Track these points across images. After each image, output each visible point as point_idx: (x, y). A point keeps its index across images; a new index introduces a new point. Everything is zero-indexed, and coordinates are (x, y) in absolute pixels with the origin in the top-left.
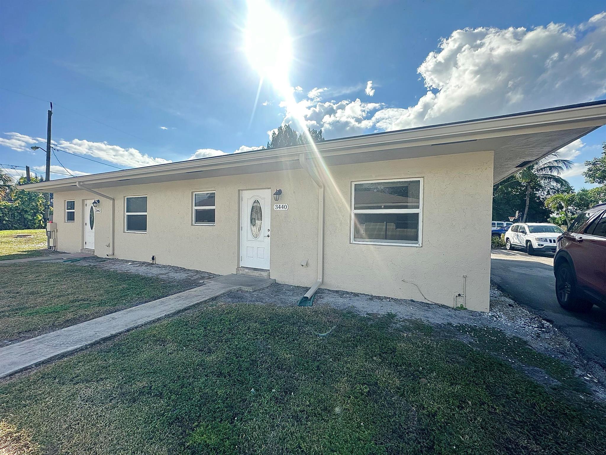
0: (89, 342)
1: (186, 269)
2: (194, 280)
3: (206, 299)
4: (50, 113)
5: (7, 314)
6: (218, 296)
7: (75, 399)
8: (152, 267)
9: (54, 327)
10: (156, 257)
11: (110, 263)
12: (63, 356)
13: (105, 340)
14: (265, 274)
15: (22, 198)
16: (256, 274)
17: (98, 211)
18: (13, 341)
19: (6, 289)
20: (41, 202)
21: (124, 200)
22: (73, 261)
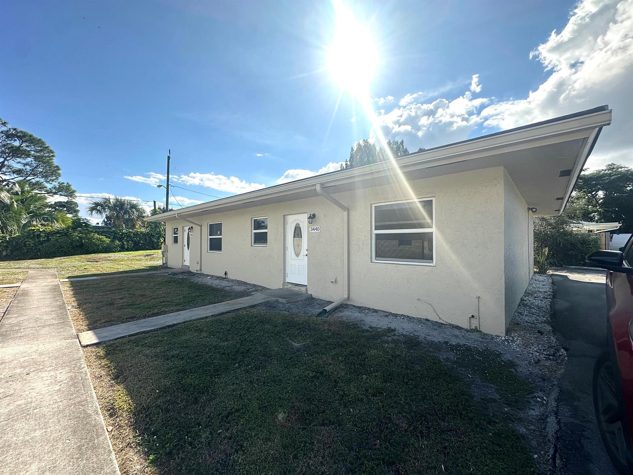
0: (159, 327)
1: (247, 283)
2: (249, 292)
3: (246, 306)
4: (169, 158)
5: (125, 307)
6: (256, 305)
7: (139, 354)
8: (224, 281)
9: (145, 317)
10: (228, 272)
11: (197, 277)
12: (144, 332)
13: (169, 326)
14: (303, 289)
15: (151, 225)
16: (297, 289)
17: (191, 235)
18: (122, 323)
19: (129, 292)
20: (162, 228)
21: (208, 226)
22: (174, 274)
